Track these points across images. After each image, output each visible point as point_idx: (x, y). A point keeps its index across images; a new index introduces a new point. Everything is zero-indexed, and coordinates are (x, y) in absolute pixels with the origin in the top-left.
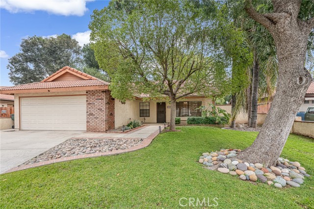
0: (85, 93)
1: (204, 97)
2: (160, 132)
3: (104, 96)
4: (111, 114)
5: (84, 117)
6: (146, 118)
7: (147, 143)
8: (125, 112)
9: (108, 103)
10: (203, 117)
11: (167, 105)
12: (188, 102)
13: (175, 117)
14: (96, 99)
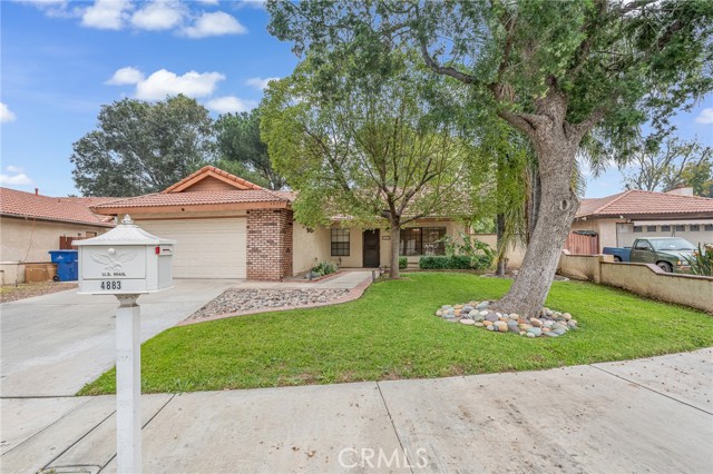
0: (245, 214)
1: (448, 220)
2: (374, 279)
3: (277, 218)
4: (288, 251)
5: (243, 255)
6: (342, 258)
7: (357, 294)
8: (308, 247)
9: (283, 231)
10: (448, 255)
11: (383, 233)
12: (421, 229)
13: (398, 258)
14: (265, 224)
